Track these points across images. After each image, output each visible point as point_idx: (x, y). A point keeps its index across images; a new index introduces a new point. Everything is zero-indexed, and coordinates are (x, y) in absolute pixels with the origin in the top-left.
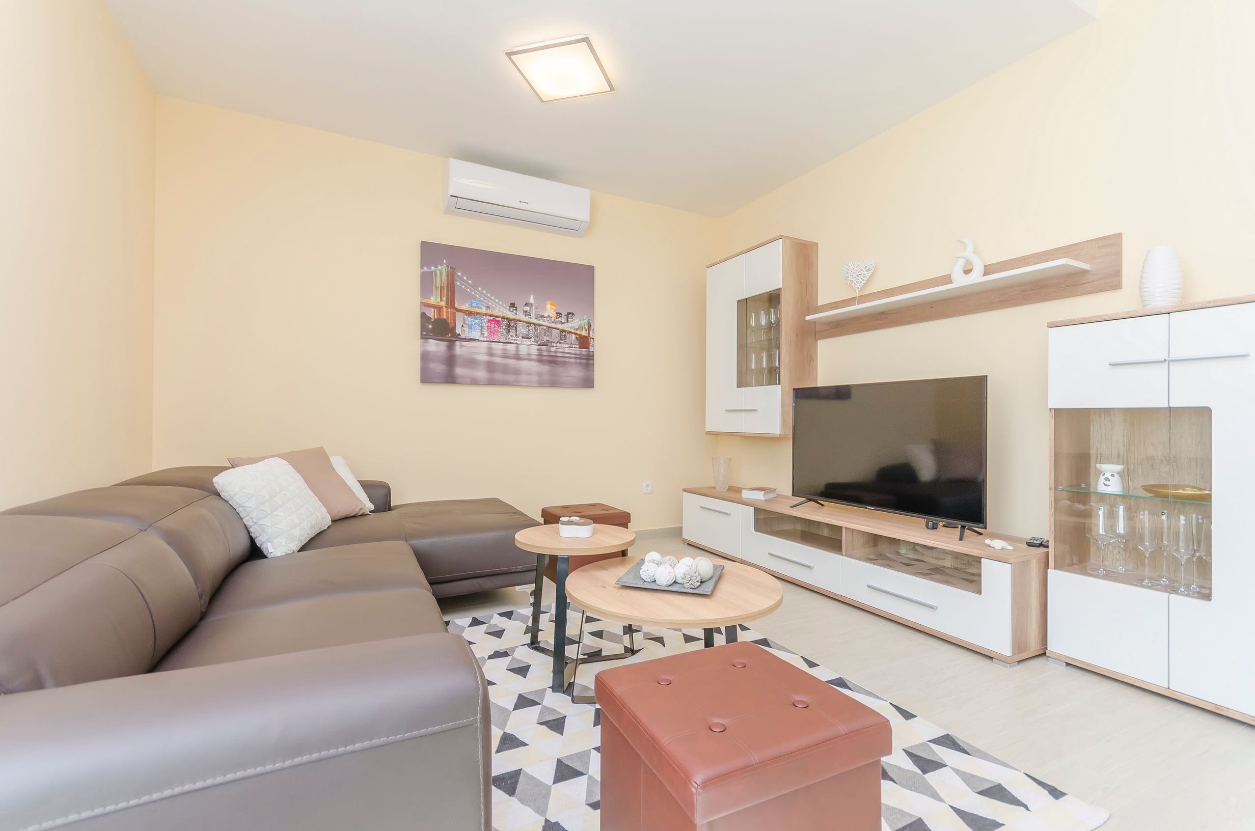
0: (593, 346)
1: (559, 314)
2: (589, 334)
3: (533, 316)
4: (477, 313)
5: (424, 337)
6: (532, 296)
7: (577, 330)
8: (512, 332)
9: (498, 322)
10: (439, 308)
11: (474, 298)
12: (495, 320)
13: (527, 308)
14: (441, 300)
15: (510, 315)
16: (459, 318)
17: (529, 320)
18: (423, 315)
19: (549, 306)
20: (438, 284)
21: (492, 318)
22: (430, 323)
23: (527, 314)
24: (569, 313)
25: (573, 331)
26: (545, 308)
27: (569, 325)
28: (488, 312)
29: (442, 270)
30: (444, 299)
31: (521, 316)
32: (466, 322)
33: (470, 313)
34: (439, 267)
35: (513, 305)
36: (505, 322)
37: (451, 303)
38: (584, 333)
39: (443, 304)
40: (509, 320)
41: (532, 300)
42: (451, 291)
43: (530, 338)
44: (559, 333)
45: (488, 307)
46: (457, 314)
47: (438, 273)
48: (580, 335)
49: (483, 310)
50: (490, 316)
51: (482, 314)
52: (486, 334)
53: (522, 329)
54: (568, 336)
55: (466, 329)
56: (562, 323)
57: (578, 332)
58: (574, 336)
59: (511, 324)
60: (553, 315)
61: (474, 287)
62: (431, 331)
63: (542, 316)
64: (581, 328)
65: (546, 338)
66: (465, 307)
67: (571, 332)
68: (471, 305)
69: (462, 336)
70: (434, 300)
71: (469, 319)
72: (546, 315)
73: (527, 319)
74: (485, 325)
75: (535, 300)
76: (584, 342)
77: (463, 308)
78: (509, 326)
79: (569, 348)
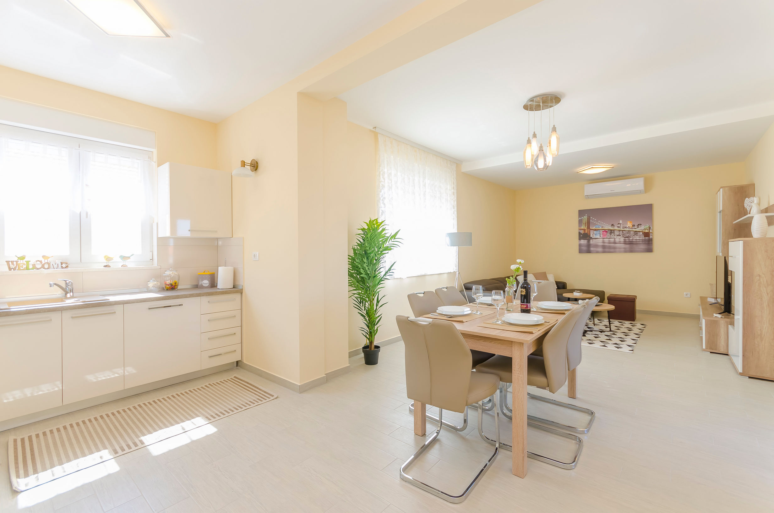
0: (652, 236)
1: (634, 226)
2: (649, 231)
3: (622, 227)
4: (598, 230)
5: (580, 239)
6: (621, 221)
7: (643, 230)
8: (613, 234)
9: (607, 232)
10: (584, 230)
11: (597, 225)
12: (605, 231)
13: (619, 225)
14: (585, 227)
15: (612, 228)
16: (592, 232)
17: (620, 229)
18: (579, 233)
19: (629, 223)
20: (584, 222)
21: (604, 230)
22: (582, 235)
23: (618, 227)
24: (638, 224)
25: (641, 231)
26: (627, 224)
27: (639, 229)
28: (603, 228)
29: (586, 217)
30: (586, 227)
31: (616, 228)
32: (594, 233)
33: (595, 230)
34: (584, 217)
35: (612, 225)
36: (609, 231)
37: (588, 228)
38: (647, 231)
39: (586, 228)
40: (611, 230)
41: (621, 222)
42: (589, 223)
43: (620, 236)
44: (634, 232)
45: (602, 227)
46: (591, 231)
47: (584, 219)
48: (645, 232)
49: (601, 228)
50: (603, 230)
51: (600, 230)
52: (602, 236)
53: (617, 233)
54: (638, 233)
55: (594, 235)
56: (635, 228)
57: (644, 231)
58: (641, 233)
59: (612, 232)
60: (631, 226)
61: (597, 221)
62: (582, 237)
63: (626, 227)
64: (645, 229)
65: (627, 235)
66: (594, 228)
67: (640, 232)
68: (596, 227)
69: (593, 238)
70: (582, 228)
71: (595, 232)
72: (627, 226)
73: (619, 229)
74: (601, 233)
75: (622, 222)
76: (647, 235)
77: (593, 228)
78: (611, 232)
79: (639, 237)
